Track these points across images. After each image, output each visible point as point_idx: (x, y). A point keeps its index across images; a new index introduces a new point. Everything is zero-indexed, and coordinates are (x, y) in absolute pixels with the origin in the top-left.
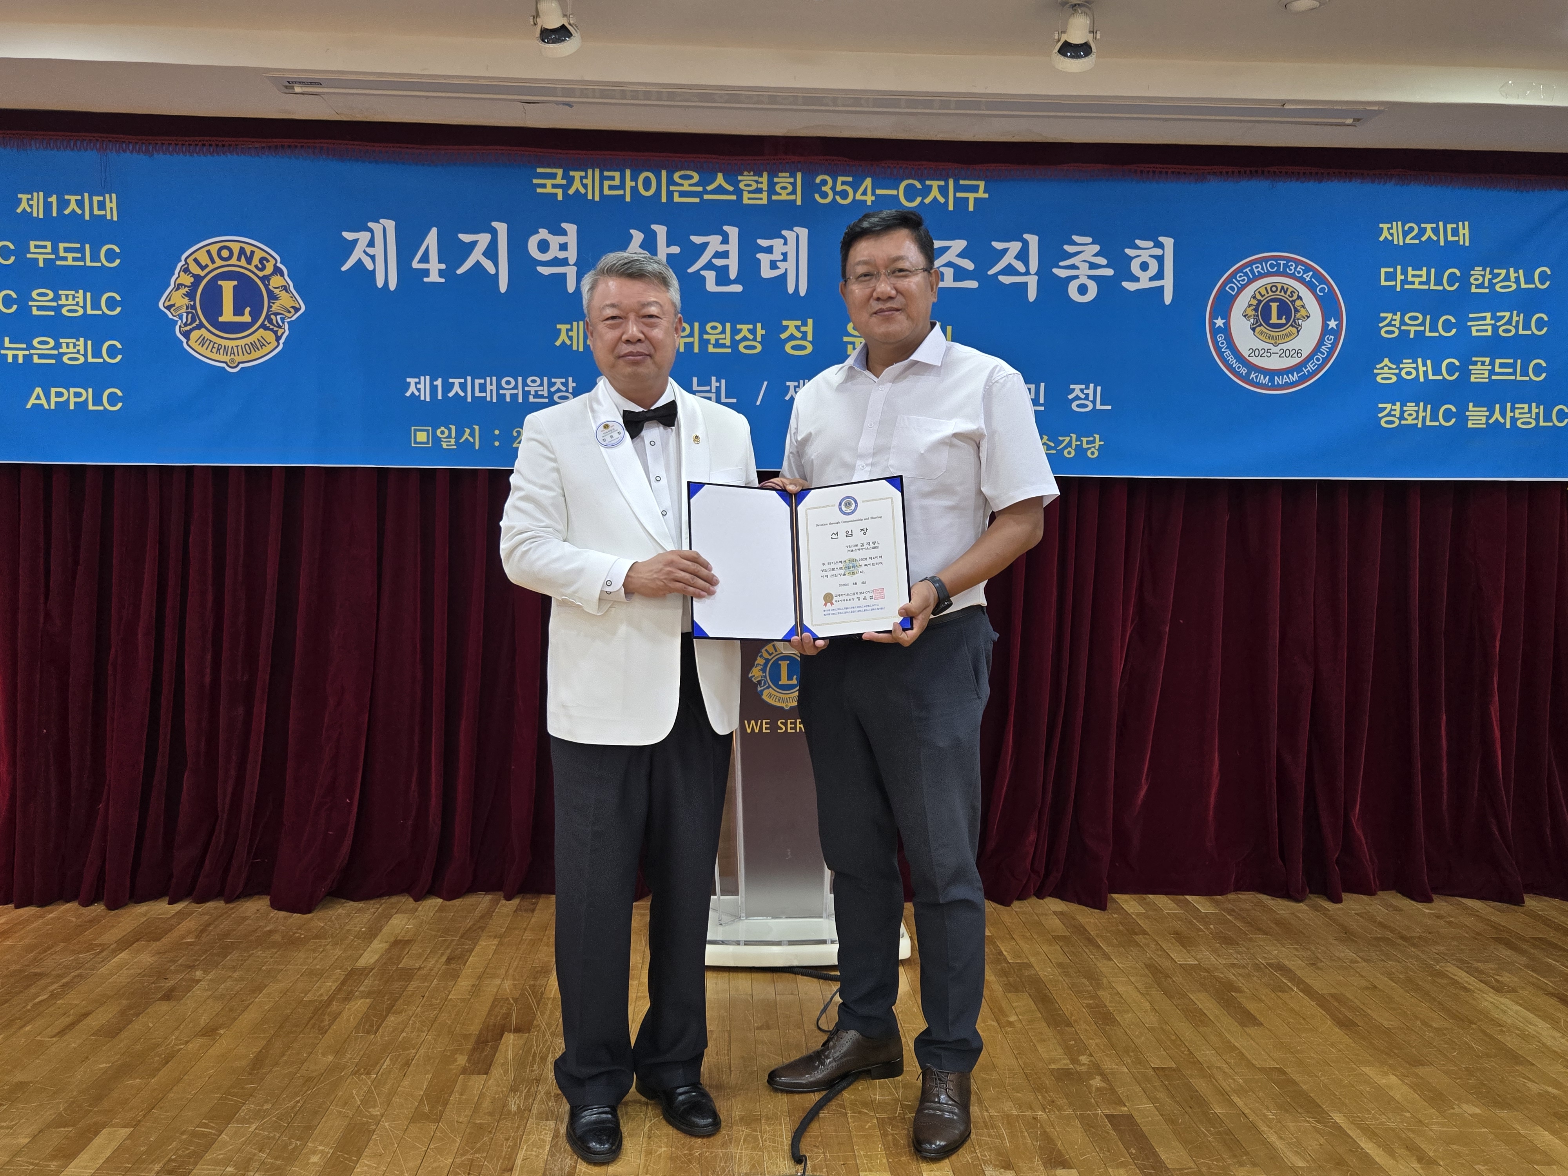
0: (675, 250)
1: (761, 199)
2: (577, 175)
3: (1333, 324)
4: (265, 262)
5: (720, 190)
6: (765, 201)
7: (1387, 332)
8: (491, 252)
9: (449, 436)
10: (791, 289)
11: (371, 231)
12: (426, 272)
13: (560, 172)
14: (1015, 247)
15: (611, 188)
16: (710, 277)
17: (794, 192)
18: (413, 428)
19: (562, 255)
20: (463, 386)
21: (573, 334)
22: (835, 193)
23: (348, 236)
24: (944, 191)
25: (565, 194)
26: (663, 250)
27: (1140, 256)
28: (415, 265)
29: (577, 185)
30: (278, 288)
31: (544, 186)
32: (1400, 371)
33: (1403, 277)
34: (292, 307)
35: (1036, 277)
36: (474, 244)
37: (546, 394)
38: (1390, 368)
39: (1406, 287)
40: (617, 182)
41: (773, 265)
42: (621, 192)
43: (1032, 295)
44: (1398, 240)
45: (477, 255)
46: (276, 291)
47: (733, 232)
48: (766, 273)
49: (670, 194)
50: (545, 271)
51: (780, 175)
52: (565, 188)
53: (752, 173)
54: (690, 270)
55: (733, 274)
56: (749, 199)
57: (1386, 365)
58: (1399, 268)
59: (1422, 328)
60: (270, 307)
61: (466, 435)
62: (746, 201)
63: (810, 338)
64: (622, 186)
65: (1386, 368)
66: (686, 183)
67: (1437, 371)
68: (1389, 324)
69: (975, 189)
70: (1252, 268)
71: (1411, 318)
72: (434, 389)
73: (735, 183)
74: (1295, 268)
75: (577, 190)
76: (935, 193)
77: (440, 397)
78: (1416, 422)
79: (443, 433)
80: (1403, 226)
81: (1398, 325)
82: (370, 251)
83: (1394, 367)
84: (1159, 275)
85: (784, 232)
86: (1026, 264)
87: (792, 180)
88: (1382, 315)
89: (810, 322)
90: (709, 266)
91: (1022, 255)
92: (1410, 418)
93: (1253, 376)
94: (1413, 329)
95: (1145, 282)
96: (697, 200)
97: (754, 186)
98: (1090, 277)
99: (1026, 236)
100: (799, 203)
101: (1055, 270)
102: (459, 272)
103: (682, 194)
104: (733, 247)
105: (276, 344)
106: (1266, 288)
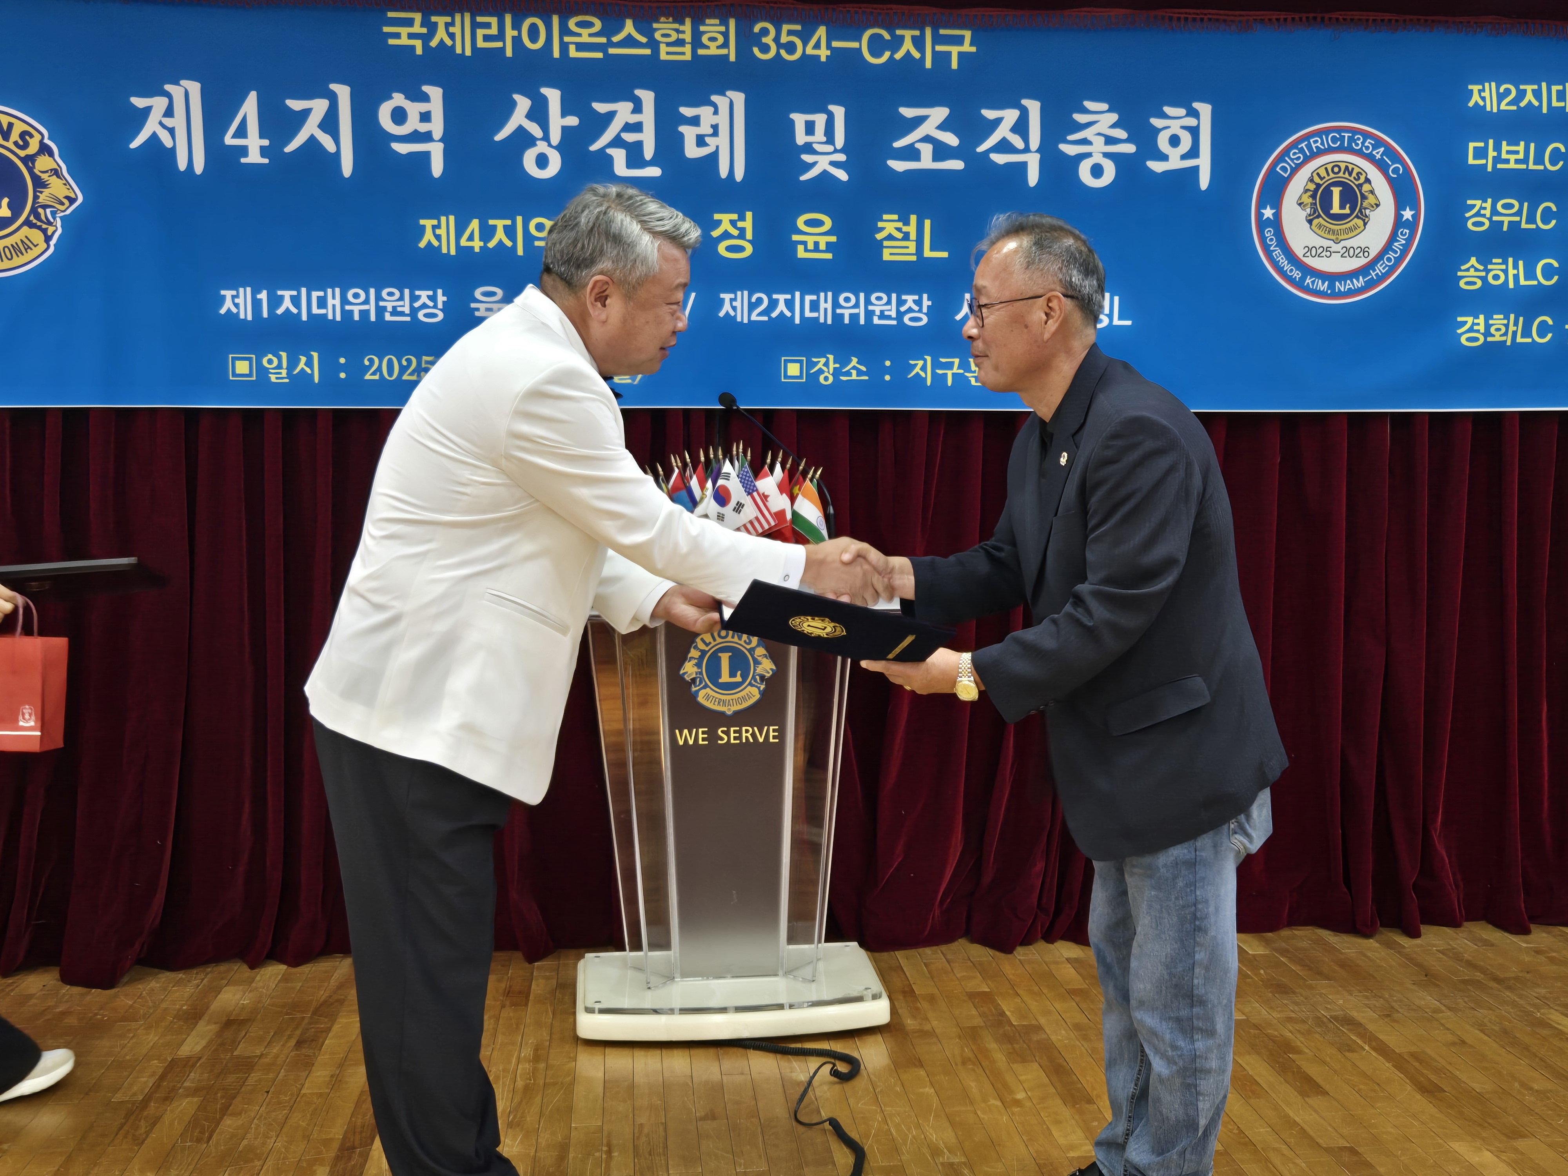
0: (573, 121)
1: (683, 54)
2: (441, 21)
3: (1408, 214)
4: (27, 137)
5: (629, 42)
6: (688, 57)
7: (1474, 224)
8: (330, 124)
9: (279, 366)
10: (724, 173)
11: (169, 96)
12: (243, 151)
13: (418, 17)
14: (1010, 116)
15: (487, 38)
16: (619, 156)
17: (725, 45)
18: (230, 356)
19: (423, 128)
20: (296, 301)
21: (442, 232)
22: (779, 45)
23: (139, 102)
24: (918, 42)
25: (425, 46)
26: (557, 122)
27: (1169, 127)
28: (229, 140)
29: (441, 34)
30: (46, 172)
31: (397, 36)
32: (1487, 274)
33: (1495, 154)
34: (67, 197)
35: (1038, 156)
36: (306, 113)
37: (407, 310)
38: (1477, 270)
39: (1499, 166)
40: (494, 31)
41: (701, 141)
42: (499, 44)
43: (1033, 177)
44: (1492, 106)
45: (310, 128)
46: (44, 176)
47: (647, 97)
48: (692, 151)
49: (564, 47)
50: (402, 148)
51: (708, 21)
52: (426, 39)
53: (671, 19)
54: (594, 147)
55: (649, 152)
56: (668, 53)
57: (1473, 266)
58: (1491, 142)
59: (1517, 219)
60: (36, 197)
61: (302, 365)
62: (663, 56)
63: (749, 235)
64: (501, 36)
65: (1472, 270)
66: (585, 32)
67: (1530, 274)
68: (1478, 214)
69: (959, 41)
70: (1309, 142)
71: (1505, 206)
72: (257, 304)
73: (649, 33)
74: (1363, 143)
75: (442, 41)
76: (908, 45)
77: (265, 315)
78: (1504, 338)
79: (270, 362)
80: (1498, 88)
81: (1488, 215)
82: (168, 122)
83: (1481, 268)
84: (1193, 152)
85: (714, 98)
86: (1026, 140)
87: (723, 29)
88: (1469, 202)
89: (749, 215)
90: (617, 142)
91: (1021, 127)
92: (1497, 334)
93: (1308, 281)
94: (1506, 220)
95: (1175, 162)
96: (600, 55)
97: (674, 36)
98: (1106, 155)
99: (1025, 102)
100: (732, 58)
101: (1063, 147)
102: (289, 149)
103: (580, 47)
104: (648, 117)
105: (45, 246)
106: (1326, 169)
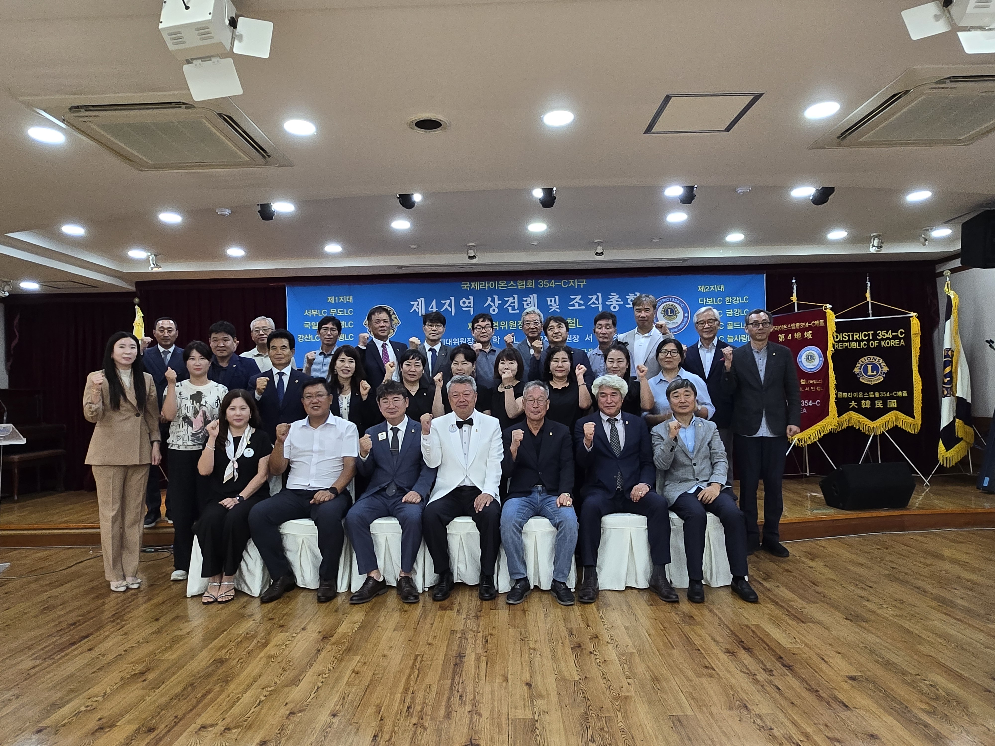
0: (500, 302)
1: (524, 287)
2: (473, 283)
3: (686, 314)
5: (512, 285)
8: (450, 305)
11: (419, 301)
13: (468, 283)
14: (595, 297)
15: (482, 286)
16: (510, 308)
17: (532, 285)
19: (469, 305)
22: (544, 284)
23: (413, 303)
24: (574, 283)
25: (470, 289)
26: (497, 302)
29: (473, 286)
31: (464, 287)
35: (601, 305)
36: (445, 303)
45: (446, 306)
47: (516, 296)
49: (498, 287)
50: (465, 309)
51: (528, 281)
52: (470, 287)
53: (521, 281)
54: (505, 307)
62: (519, 288)
64: (485, 286)
66: (503, 284)
69: (584, 282)
70: (662, 300)
73: (516, 283)
74: (674, 300)
76: (571, 283)
82: (418, 306)
85: (530, 296)
86: (598, 301)
87: (532, 282)
90: (510, 306)
91: (597, 299)
96: (505, 288)
97: (521, 284)
98: (616, 304)
99: (598, 294)
100: (534, 287)
103: (501, 287)
104: (516, 300)
106: (667, 305)
